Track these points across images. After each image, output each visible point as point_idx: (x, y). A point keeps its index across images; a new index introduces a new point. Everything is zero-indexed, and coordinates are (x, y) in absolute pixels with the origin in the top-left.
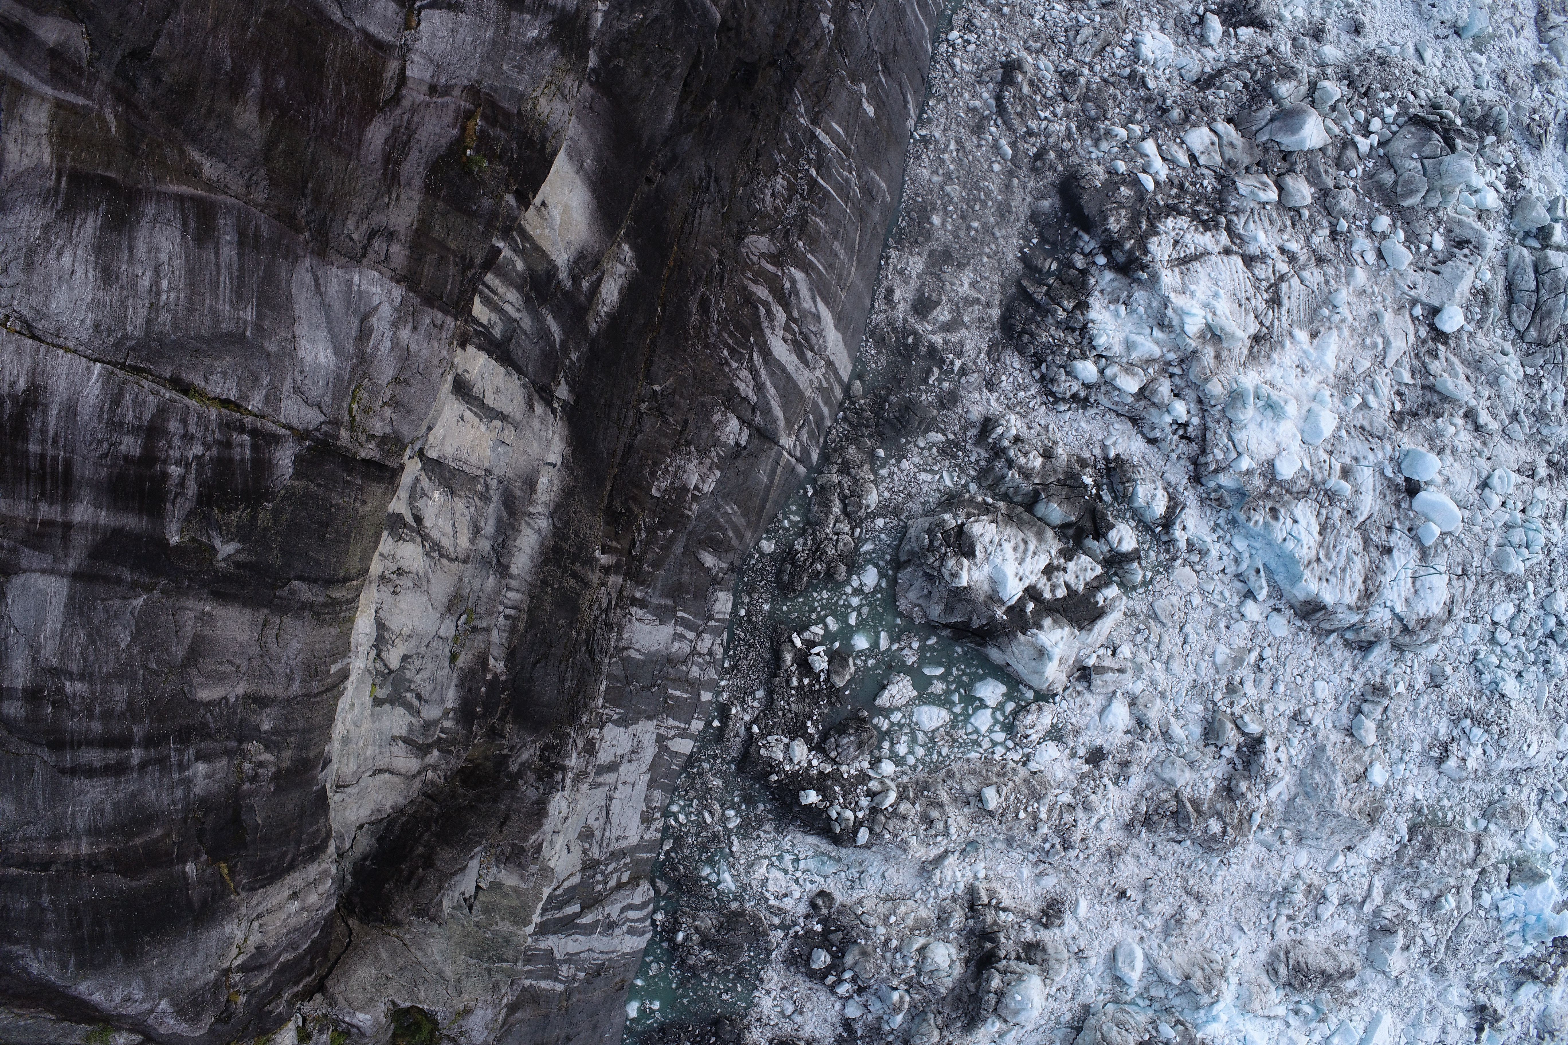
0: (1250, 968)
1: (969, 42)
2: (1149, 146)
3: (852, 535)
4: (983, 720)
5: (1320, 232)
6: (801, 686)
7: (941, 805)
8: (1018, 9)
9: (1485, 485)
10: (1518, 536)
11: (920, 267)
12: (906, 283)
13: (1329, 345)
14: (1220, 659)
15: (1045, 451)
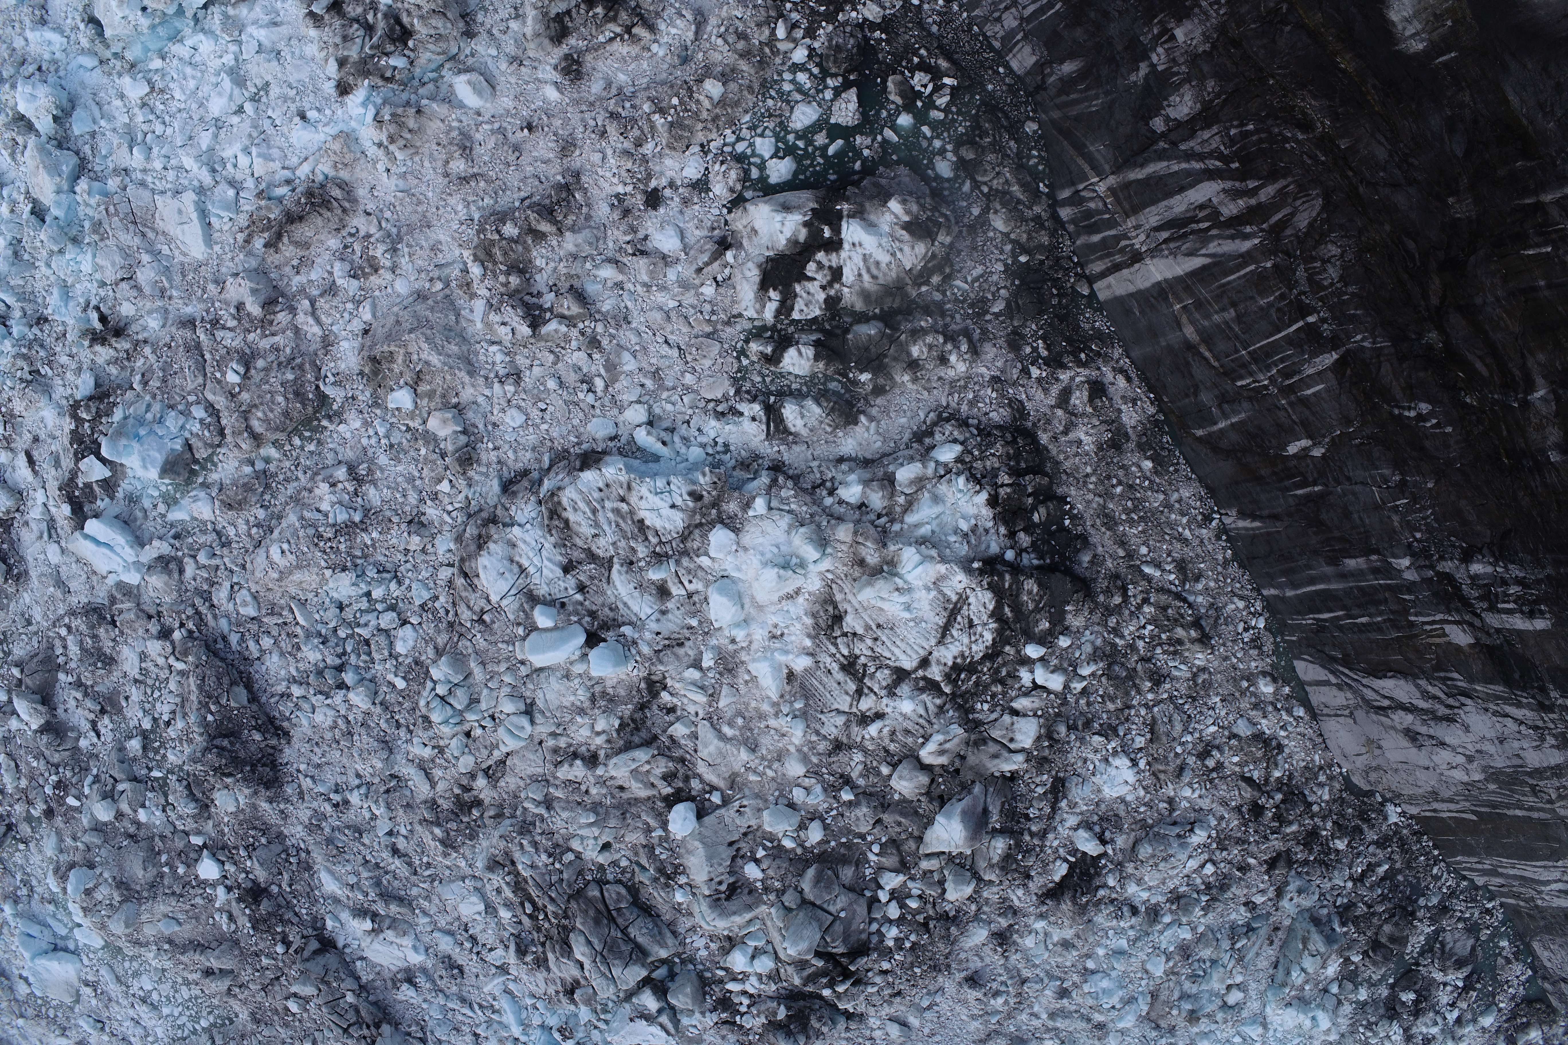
0: (363, 175)
1: (1246, 630)
2: (1056, 682)
3: (985, 183)
4: (765, 146)
5: (860, 767)
6: (916, 53)
7: (741, 56)
8: (1237, 694)
9: (529, 711)
10: (459, 701)
11: (1125, 418)
12: (1123, 397)
13: (775, 680)
14: (626, 356)
15: (918, 365)
